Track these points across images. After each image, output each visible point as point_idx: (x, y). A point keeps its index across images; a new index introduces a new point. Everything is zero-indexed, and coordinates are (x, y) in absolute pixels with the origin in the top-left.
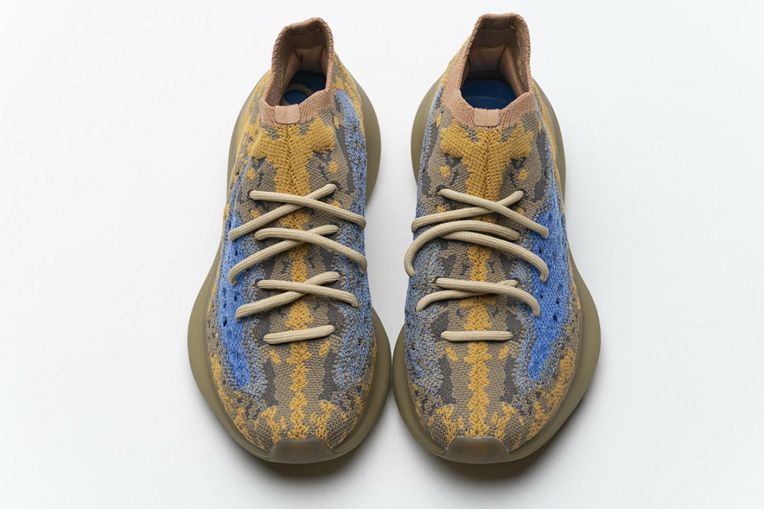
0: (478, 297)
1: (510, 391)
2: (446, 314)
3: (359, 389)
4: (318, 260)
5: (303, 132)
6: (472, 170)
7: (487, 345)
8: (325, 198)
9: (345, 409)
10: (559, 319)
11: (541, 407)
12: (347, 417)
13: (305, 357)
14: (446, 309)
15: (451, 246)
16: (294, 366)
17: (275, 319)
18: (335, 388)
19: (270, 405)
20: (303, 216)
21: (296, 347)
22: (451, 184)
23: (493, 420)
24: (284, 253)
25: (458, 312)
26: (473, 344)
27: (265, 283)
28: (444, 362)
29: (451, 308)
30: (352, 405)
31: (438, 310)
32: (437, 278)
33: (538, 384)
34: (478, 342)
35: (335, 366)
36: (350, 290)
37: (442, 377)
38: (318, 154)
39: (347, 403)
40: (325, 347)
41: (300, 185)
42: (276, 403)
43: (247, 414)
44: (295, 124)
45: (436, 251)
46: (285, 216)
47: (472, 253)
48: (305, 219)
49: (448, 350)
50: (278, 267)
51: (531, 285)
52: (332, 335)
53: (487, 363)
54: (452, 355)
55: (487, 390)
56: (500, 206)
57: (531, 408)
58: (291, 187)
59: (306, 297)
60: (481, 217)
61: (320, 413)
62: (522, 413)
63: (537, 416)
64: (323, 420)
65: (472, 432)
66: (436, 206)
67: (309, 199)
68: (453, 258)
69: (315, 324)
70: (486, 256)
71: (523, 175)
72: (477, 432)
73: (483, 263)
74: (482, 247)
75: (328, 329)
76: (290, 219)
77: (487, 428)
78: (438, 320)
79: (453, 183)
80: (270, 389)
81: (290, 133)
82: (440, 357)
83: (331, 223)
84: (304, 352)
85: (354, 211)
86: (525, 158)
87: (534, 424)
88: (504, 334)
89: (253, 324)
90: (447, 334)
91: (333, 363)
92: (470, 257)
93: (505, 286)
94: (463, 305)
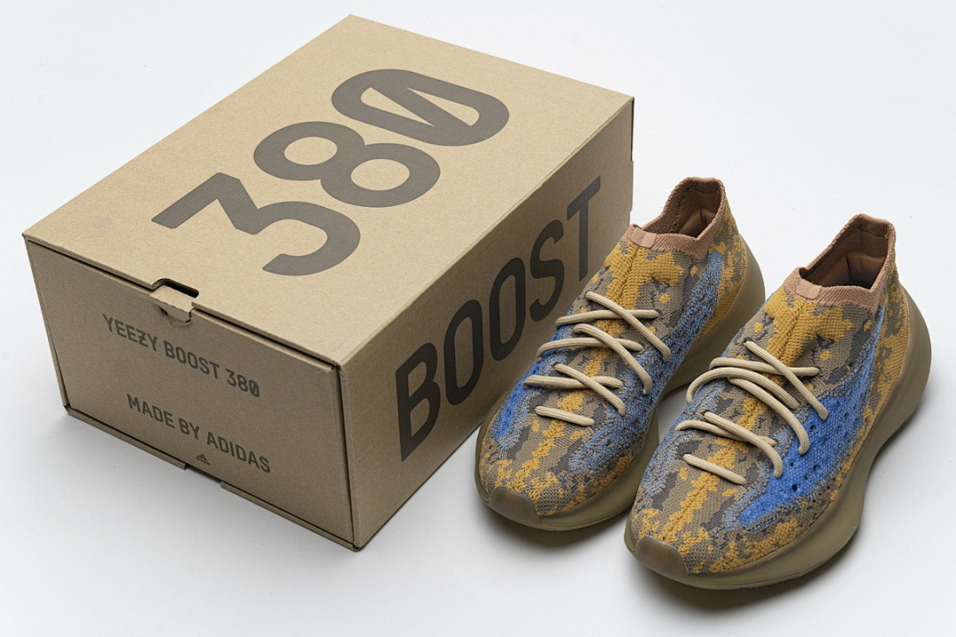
0: (734, 441)
1: (713, 522)
2: (701, 442)
3: (587, 479)
4: (612, 368)
5: (649, 258)
6: (778, 331)
7: (719, 480)
8: (644, 320)
9: (565, 488)
10: (799, 490)
11: (736, 548)
12: (564, 494)
13: (558, 435)
14: (701, 439)
15: (734, 391)
16: (546, 438)
17: (553, 398)
18: (566, 468)
19: (508, 458)
20: (618, 326)
21: (556, 424)
22: (757, 340)
23: (684, 536)
24: (589, 348)
25: (710, 446)
26: (706, 474)
27: (562, 367)
28: (672, 477)
29: (707, 439)
30: (574, 488)
31: (694, 436)
32: (707, 411)
33: (744, 528)
34: (712, 474)
35: (576, 452)
36: (625, 400)
37: (664, 486)
38: (655, 281)
39: (570, 484)
40: (577, 434)
41: (627, 298)
42: (514, 459)
43: (489, 459)
44: (646, 248)
45: (719, 390)
46: (603, 319)
47: (749, 402)
48: (618, 329)
49: (683, 470)
50: (578, 359)
51: (786, 450)
52: (589, 428)
53: (709, 493)
54: (683, 474)
55: (695, 512)
56: (790, 372)
57: (725, 544)
58: (619, 299)
59: (586, 389)
60: (771, 375)
61: (544, 480)
62: (714, 544)
63: (728, 554)
64: (541, 486)
65: (661, 536)
66: (737, 354)
67: (629, 314)
68: (730, 401)
69: (580, 413)
70: (760, 411)
71: (825, 355)
72: (664, 538)
73: (755, 416)
74: (759, 401)
75: (590, 421)
76: (605, 323)
77: (675, 539)
78: (688, 443)
79: (760, 339)
80: (517, 447)
81: (638, 254)
82: (672, 472)
83: (639, 343)
84: (559, 430)
85: (664, 342)
86: (833, 342)
87: (722, 559)
88: (739, 478)
89: (535, 393)
90: (688, 457)
91: (577, 449)
92: (745, 406)
93: (764, 442)
94: (719, 442)
